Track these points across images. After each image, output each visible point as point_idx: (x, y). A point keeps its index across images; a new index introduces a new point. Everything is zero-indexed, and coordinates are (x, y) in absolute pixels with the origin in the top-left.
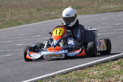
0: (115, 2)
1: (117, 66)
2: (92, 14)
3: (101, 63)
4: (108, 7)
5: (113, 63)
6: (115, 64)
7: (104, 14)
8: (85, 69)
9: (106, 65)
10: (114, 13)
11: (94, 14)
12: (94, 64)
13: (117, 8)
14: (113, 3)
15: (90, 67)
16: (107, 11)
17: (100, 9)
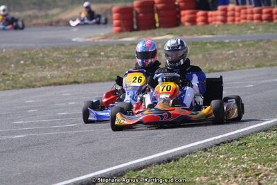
0: (55, 65)
2: (4, 90)
4: (40, 74)
7: (32, 90)
10: (52, 87)
11: (9, 89)
13: (61, 77)
14: (50, 65)
16: (38, 84)
17: (21, 79)
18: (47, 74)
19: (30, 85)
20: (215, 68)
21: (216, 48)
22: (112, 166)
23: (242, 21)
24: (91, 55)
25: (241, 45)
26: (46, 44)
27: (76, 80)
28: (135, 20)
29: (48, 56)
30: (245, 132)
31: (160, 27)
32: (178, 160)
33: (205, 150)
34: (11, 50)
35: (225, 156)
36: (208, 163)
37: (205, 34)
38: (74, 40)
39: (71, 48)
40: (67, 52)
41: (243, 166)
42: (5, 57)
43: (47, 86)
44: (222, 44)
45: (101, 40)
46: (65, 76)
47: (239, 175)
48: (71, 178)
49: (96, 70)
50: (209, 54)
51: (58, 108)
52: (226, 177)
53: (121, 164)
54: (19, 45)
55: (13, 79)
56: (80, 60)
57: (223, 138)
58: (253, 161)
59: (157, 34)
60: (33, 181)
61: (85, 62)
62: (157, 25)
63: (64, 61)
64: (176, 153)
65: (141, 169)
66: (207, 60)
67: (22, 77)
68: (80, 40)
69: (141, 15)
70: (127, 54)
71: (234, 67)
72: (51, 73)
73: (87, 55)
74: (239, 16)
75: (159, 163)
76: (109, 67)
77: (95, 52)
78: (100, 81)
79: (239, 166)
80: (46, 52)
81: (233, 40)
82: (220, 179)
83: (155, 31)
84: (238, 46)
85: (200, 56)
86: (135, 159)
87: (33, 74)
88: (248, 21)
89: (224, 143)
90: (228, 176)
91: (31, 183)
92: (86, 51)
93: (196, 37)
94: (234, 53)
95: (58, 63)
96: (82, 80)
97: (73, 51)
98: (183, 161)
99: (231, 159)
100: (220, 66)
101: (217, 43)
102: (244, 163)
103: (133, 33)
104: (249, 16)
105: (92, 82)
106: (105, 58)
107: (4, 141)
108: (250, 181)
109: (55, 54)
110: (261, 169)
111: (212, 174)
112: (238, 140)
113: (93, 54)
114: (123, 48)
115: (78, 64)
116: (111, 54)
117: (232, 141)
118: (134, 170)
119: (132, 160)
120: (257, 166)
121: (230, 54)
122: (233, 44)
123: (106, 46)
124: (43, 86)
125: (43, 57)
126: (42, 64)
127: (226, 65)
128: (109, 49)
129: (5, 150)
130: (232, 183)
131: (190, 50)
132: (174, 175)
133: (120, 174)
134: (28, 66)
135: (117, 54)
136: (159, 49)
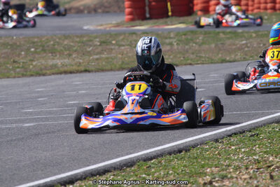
0: (66, 53)
2: (14, 77)
4: (50, 62)
7: (42, 78)
10: (63, 76)
11: (19, 77)
13: (73, 66)
14: (61, 53)
16: (48, 72)
17: (31, 67)
18: (58, 62)
19: (40, 73)
20: (228, 59)
21: (229, 38)
22: (122, 156)
23: (256, 11)
24: (102, 43)
26: (58, 32)
27: (87, 69)
28: (147, 9)
29: (58, 43)
30: (257, 123)
31: (172, 16)
32: (189, 150)
33: (217, 141)
34: (21, 37)
35: (237, 147)
36: (219, 154)
38: (85, 28)
39: (82, 36)
40: (78, 40)
41: (254, 157)
42: (16, 44)
43: (58, 74)
44: (235, 34)
45: (113, 29)
46: (76, 64)
47: (251, 167)
48: (81, 168)
49: (107, 58)
50: (222, 44)
51: (69, 97)
52: (237, 168)
53: (131, 153)
55: (23, 67)
56: (91, 48)
57: (235, 129)
58: (265, 152)
59: (169, 23)
60: (42, 170)
61: (96, 51)
62: (170, 14)
63: (75, 48)
64: (188, 144)
65: (151, 159)
66: (220, 50)
67: (32, 64)
68: (91, 28)
69: (153, 3)
71: (247, 57)
72: (61, 61)
73: (99, 44)
74: (252, 6)
75: (170, 154)
76: (120, 56)
77: (106, 40)
78: (111, 70)
79: (250, 158)
80: (57, 40)
81: (246, 30)
83: (168, 20)
84: (251, 36)
85: (213, 46)
86: (146, 149)
87: (43, 62)
88: (262, 11)
89: (235, 134)
90: (240, 168)
91: (40, 172)
92: (98, 40)
94: (246, 44)
95: (69, 51)
96: (93, 69)
97: (85, 39)
98: (194, 152)
99: (243, 150)
102: (255, 155)
103: (145, 22)
104: (262, 6)
105: (103, 70)
106: (117, 47)
107: (14, 129)
108: (262, 173)
109: (66, 42)
110: (272, 161)
111: (222, 165)
112: (250, 131)
113: (104, 42)
114: (134, 37)
115: (89, 52)
116: (123, 43)
117: (244, 132)
118: (145, 161)
119: (143, 150)
120: (268, 158)
121: (243, 44)
122: (246, 35)
123: (118, 34)
124: (53, 74)
125: (54, 45)
126: (53, 52)
127: (239, 55)
128: (121, 37)
129: (14, 138)
130: (243, 175)
131: (203, 40)
132: (185, 166)
133: (130, 164)
134: (38, 53)
135: (128, 43)
136: (170, 38)
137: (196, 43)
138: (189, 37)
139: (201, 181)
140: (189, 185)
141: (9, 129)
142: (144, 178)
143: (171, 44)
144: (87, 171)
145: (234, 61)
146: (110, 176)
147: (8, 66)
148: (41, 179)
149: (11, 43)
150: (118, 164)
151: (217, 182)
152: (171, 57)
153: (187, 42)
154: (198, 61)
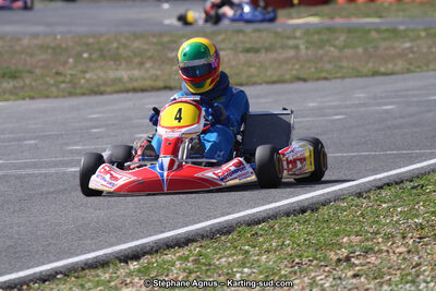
0: (137, 60)
1: (136, 280)
2: (57, 97)
3: (83, 269)
4: (112, 75)
5: (122, 270)
6: (130, 274)
7: (99, 98)
8: (25, 287)
9: (98, 276)
10: (130, 95)
11: (64, 97)
12: (57, 273)
13: (144, 79)
14: (128, 61)
15: (44, 281)
16: (108, 89)
17: (83, 81)
18: (124, 74)
19: (96, 91)
20: (382, 69)
21: (384, 39)
22: (215, 218)
25: (423, 34)
27: (167, 84)
29: (125, 46)
30: (422, 168)
31: (299, 4)
32: (317, 209)
33: (359, 195)
34: (69, 36)
35: (390, 204)
36: (362, 215)
37: (368, 16)
38: (167, 22)
39: (161, 35)
40: (155, 40)
41: (416, 220)
42: (60, 46)
43: (122, 92)
44: (394, 33)
46: (150, 78)
47: (410, 235)
48: (151, 236)
50: (374, 47)
52: (389, 237)
53: (229, 214)
54: (82, 30)
55: (70, 82)
57: (388, 177)
58: (433, 213)
59: (294, 15)
60: (92, 239)
62: (296, 1)
63: (149, 54)
64: (315, 200)
65: (258, 222)
66: (371, 56)
67: (84, 78)
70: (248, 46)
71: (412, 68)
72: (129, 73)
75: (288, 214)
79: (410, 221)
80: (123, 41)
81: (411, 26)
82: (380, 240)
83: (293, 11)
84: (419, 36)
85: (360, 50)
87: (102, 74)
89: (388, 185)
90: (393, 237)
91: (89, 241)
93: (355, 20)
94: (412, 47)
95: (140, 58)
97: (165, 39)
98: (324, 211)
99: (399, 209)
100: (390, 66)
101: (387, 30)
102: (417, 217)
107: (51, 175)
108: (426, 245)
109: (136, 44)
111: (367, 232)
112: (411, 181)
114: (241, 37)
116: (224, 46)
117: (402, 182)
118: (249, 225)
119: (246, 209)
121: (408, 48)
122: (411, 34)
124: (117, 92)
125: (118, 48)
126: (117, 59)
127: (400, 64)
128: (221, 37)
129: (52, 190)
130: (398, 247)
131: (345, 41)
132: (309, 233)
133: (226, 230)
134: (95, 61)
135: (231, 46)
136: (295, 38)
137: (335, 46)
138: (325, 37)
139: (333, 256)
140: (315, 262)
141: (45, 175)
142: (247, 252)
143: (296, 47)
144: (160, 240)
145: (392, 73)
146: (195, 248)
147: (48, 79)
148: (89, 252)
149: (52, 45)
150: (208, 229)
151: (357, 257)
152: (297, 67)
153: (321, 44)
154: (336, 73)
